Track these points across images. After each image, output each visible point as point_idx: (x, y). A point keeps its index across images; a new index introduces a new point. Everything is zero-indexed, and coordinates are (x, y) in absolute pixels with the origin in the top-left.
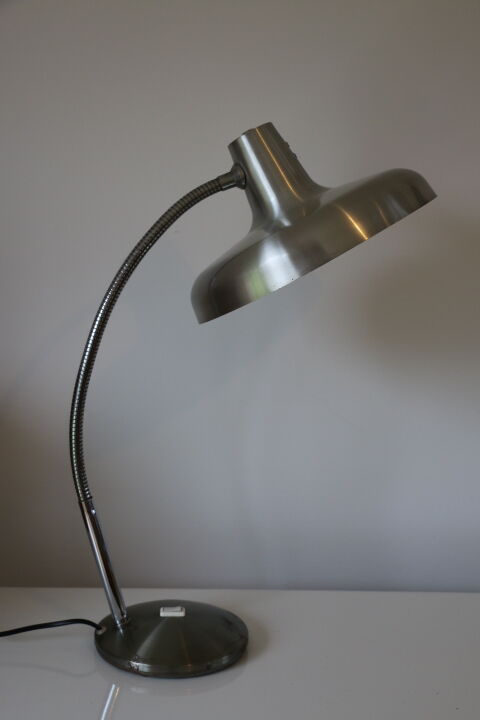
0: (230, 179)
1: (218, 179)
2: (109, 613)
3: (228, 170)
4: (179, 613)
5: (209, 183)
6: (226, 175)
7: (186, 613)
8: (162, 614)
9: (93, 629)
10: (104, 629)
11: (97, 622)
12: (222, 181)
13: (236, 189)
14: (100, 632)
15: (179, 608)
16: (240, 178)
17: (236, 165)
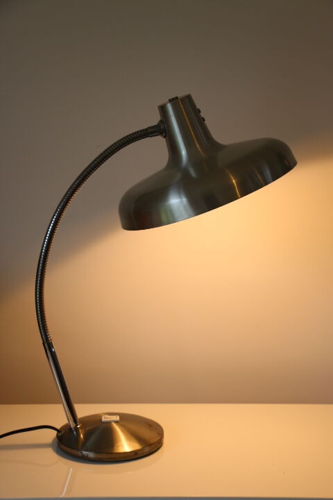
0: (156, 129)
1: (146, 129)
7: (120, 420)
8: (103, 419)
10: (63, 432)
12: (149, 131)
15: (115, 416)
16: (162, 129)
17: (161, 121)
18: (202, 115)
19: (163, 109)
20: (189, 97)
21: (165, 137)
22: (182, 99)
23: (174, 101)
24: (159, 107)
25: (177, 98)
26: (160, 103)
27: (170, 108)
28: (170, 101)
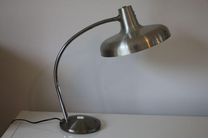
0: (117, 18)
1: (113, 18)
2: (64, 118)
3: (117, 16)
4: (82, 118)
5: (111, 18)
6: (116, 17)
7: (84, 118)
8: (78, 118)
9: (60, 121)
10: (62, 121)
11: (61, 119)
12: (114, 19)
13: (118, 21)
14: (61, 122)
15: (82, 117)
16: (119, 19)
17: (119, 15)
18: (135, 13)
19: (120, 11)
20: (131, 6)
21: (120, 21)
22: (128, 7)
23: (124, 7)
24: (118, 10)
25: (126, 6)
26: (119, 8)
27: (123, 10)
28: (123, 7)
